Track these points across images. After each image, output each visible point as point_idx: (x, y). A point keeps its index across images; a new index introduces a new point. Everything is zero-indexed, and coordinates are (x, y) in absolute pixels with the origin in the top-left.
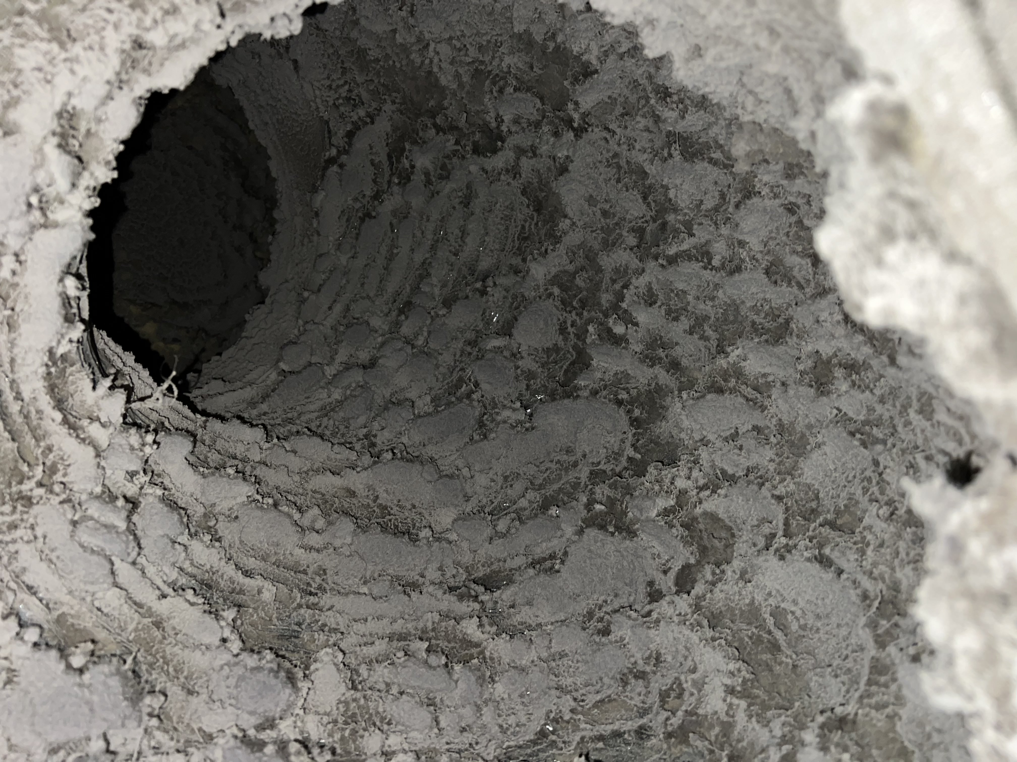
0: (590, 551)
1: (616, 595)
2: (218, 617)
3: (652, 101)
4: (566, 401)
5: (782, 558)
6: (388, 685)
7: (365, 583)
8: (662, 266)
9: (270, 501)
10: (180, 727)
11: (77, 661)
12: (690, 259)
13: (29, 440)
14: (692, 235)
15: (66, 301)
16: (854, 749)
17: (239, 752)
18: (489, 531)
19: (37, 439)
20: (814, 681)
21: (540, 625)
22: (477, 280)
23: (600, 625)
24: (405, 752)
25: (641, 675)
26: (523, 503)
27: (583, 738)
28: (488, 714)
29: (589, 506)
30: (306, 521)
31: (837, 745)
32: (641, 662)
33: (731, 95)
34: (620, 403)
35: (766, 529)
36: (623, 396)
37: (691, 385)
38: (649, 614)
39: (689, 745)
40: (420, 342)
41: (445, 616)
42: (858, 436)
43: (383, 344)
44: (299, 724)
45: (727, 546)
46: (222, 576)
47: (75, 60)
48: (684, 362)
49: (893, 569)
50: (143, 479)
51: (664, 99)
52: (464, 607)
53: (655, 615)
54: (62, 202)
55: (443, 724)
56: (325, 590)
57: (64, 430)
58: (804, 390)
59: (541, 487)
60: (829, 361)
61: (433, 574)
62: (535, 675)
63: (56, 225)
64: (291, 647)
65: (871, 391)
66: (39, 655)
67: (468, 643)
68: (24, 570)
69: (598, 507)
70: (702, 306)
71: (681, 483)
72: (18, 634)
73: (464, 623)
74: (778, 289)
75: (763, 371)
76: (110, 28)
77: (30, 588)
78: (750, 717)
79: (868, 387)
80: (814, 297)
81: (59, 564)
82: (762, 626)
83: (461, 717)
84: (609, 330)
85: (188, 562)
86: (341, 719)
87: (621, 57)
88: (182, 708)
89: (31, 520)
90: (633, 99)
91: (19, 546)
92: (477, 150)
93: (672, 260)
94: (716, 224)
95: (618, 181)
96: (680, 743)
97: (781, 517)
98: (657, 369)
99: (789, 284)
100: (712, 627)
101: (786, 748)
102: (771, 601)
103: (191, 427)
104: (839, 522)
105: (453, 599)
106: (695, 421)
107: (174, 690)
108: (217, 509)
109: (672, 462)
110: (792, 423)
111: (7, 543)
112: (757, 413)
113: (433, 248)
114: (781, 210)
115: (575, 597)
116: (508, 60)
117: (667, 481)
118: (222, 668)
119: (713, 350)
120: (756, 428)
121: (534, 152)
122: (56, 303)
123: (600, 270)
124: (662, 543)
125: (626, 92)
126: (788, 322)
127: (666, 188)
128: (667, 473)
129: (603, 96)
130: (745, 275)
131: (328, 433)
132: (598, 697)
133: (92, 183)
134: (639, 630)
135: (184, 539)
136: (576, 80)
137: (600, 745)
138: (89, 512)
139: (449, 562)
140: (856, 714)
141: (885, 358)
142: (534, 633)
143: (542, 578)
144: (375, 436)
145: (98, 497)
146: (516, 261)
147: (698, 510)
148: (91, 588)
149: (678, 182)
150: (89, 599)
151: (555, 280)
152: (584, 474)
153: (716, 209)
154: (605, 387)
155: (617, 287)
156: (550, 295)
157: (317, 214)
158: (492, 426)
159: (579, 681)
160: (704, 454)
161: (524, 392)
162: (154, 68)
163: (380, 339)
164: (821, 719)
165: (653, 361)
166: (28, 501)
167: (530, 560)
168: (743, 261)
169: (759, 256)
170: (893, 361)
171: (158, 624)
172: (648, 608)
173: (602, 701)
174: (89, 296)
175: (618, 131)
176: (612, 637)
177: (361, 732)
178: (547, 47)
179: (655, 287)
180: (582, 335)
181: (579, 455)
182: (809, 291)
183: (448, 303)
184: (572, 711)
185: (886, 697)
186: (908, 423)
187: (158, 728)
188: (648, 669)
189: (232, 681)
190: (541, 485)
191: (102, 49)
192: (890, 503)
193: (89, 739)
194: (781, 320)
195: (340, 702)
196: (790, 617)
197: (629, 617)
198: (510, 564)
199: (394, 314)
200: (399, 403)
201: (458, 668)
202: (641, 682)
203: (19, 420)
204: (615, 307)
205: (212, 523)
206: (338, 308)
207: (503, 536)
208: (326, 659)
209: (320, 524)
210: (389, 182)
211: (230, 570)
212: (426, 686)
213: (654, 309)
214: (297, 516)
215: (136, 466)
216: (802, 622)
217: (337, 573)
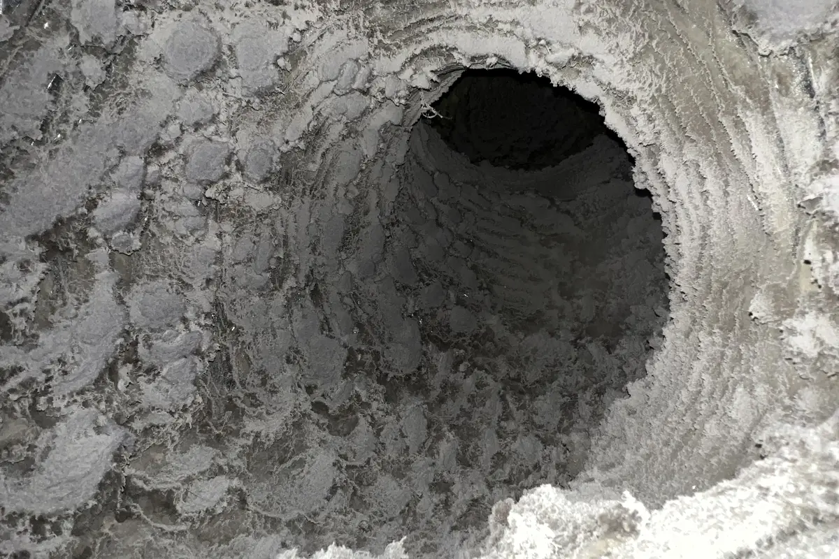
0: (334, 351)
1: (309, 367)
2: (300, 139)
3: (595, 386)
4: (420, 337)
5: (334, 465)
6: (259, 235)
7: (316, 221)
8: (499, 393)
9: (364, 168)
10: (240, 118)
11: (281, 62)
12: (504, 408)
13: (405, 36)
14: (518, 410)
15: (484, 57)
16: (229, 509)
17: (226, 151)
18: (344, 292)
19: (404, 41)
20: (264, 485)
21: (291, 322)
22: (487, 285)
23: (292, 357)
24: (222, 245)
25: (264, 383)
26: (360, 312)
27: (228, 348)
28: (242, 293)
29: (360, 351)
30: (351, 188)
31: (231, 499)
32: (272, 382)
33: (605, 432)
34: (419, 368)
35: (350, 455)
36: (424, 371)
37: (431, 410)
38: (299, 386)
39: (225, 411)
40: (451, 251)
41: (297, 268)
42: (407, 508)
43: (450, 230)
44: (239, 184)
45: (339, 432)
46: (323, 141)
47: (622, 66)
48: (444, 406)
49: (332, 531)
50: (379, 98)
51: (597, 393)
52: (302, 278)
53: (299, 390)
54: (540, 56)
55: (236, 267)
56: (312, 198)
57: (410, 55)
58: (432, 476)
59: (369, 322)
60: (449, 490)
61: (321, 260)
62: (263, 319)
63: (527, 53)
64: (281, 180)
65: (433, 516)
66: (286, 40)
67: (282, 281)
68: (332, 33)
69: (359, 356)
70: (477, 416)
71: (375, 405)
72: (297, 29)
73: (293, 278)
74: (489, 460)
75: (441, 452)
76: (641, 85)
77: (322, 36)
78: (243, 447)
79: (436, 513)
80: (487, 481)
81: (333, 52)
82: (293, 453)
83: (240, 277)
84: (461, 362)
85: (331, 122)
86: (241, 208)
87: (620, 368)
88: (250, 119)
89: (359, 37)
90: (595, 374)
91: (346, 30)
92: (561, 284)
93: (503, 398)
94: (524, 423)
95: (547, 366)
96: (226, 406)
97: (358, 464)
98: (439, 390)
99: (493, 467)
100: (294, 424)
101: (226, 468)
102: (309, 459)
103: (406, 124)
104: (355, 498)
105: (307, 272)
106: (411, 413)
107: (261, 115)
108: (360, 138)
109: (387, 400)
110: (411, 469)
111: (347, 24)
112: (416, 448)
113: (505, 260)
114: (536, 461)
115: (308, 343)
116: (613, 302)
117: (375, 397)
118: (272, 141)
119: (452, 423)
120: (408, 448)
121: (562, 317)
122: (483, 52)
123: (495, 356)
124: (340, 394)
125: (599, 370)
126: (470, 466)
127: (544, 394)
128: (381, 397)
129: (595, 357)
130: (496, 441)
131: (400, 199)
132: (251, 357)
133: (550, 73)
134: (290, 380)
135: (344, 119)
136: (605, 341)
137: (224, 359)
138: (363, 68)
139: (328, 269)
140: (248, 510)
141: (455, 524)
142: (287, 319)
143: (318, 324)
144: (398, 226)
145: (371, 73)
146: (499, 308)
147: (359, 415)
148: (320, 70)
149: (548, 401)
150: (314, 68)
151: (489, 329)
152: (378, 348)
153: (533, 423)
154: (428, 360)
155: (486, 366)
156: (481, 328)
157: (522, 193)
158: (405, 294)
159: (260, 346)
160: (392, 418)
161: (423, 312)
162: (615, 108)
163: (452, 229)
164: (244, 489)
165: (444, 388)
166: (371, 35)
167: (328, 316)
168: (505, 439)
169: (508, 448)
170: (454, 528)
171: (298, 106)
172: (303, 386)
173: (249, 359)
174: (484, 69)
175: (576, 366)
176: (286, 365)
177: (233, 220)
178: (622, 324)
179: (487, 388)
180: (458, 346)
181: (388, 345)
182: (490, 478)
183: (474, 268)
184: (243, 342)
185: (258, 527)
186: (417, 538)
187: (240, 106)
188: (268, 386)
189: (265, 147)
190: (370, 322)
191: (628, 81)
192: (370, 528)
193: (237, 68)
194: (471, 462)
195: (250, 207)
196: (300, 470)
197: (298, 375)
198: (325, 304)
199: (467, 236)
200: (417, 240)
201: (268, 275)
202: (260, 382)
203: (416, 31)
204: (474, 365)
205: (352, 135)
206: (470, 205)
207: (341, 301)
208: (275, 200)
209: (350, 196)
210: (541, 234)
211: (326, 145)
212: (258, 257)
213: (474, 388)
214: (355, 182)
215: (388, 94)
216: (297, 477)
217: (322, 205)
